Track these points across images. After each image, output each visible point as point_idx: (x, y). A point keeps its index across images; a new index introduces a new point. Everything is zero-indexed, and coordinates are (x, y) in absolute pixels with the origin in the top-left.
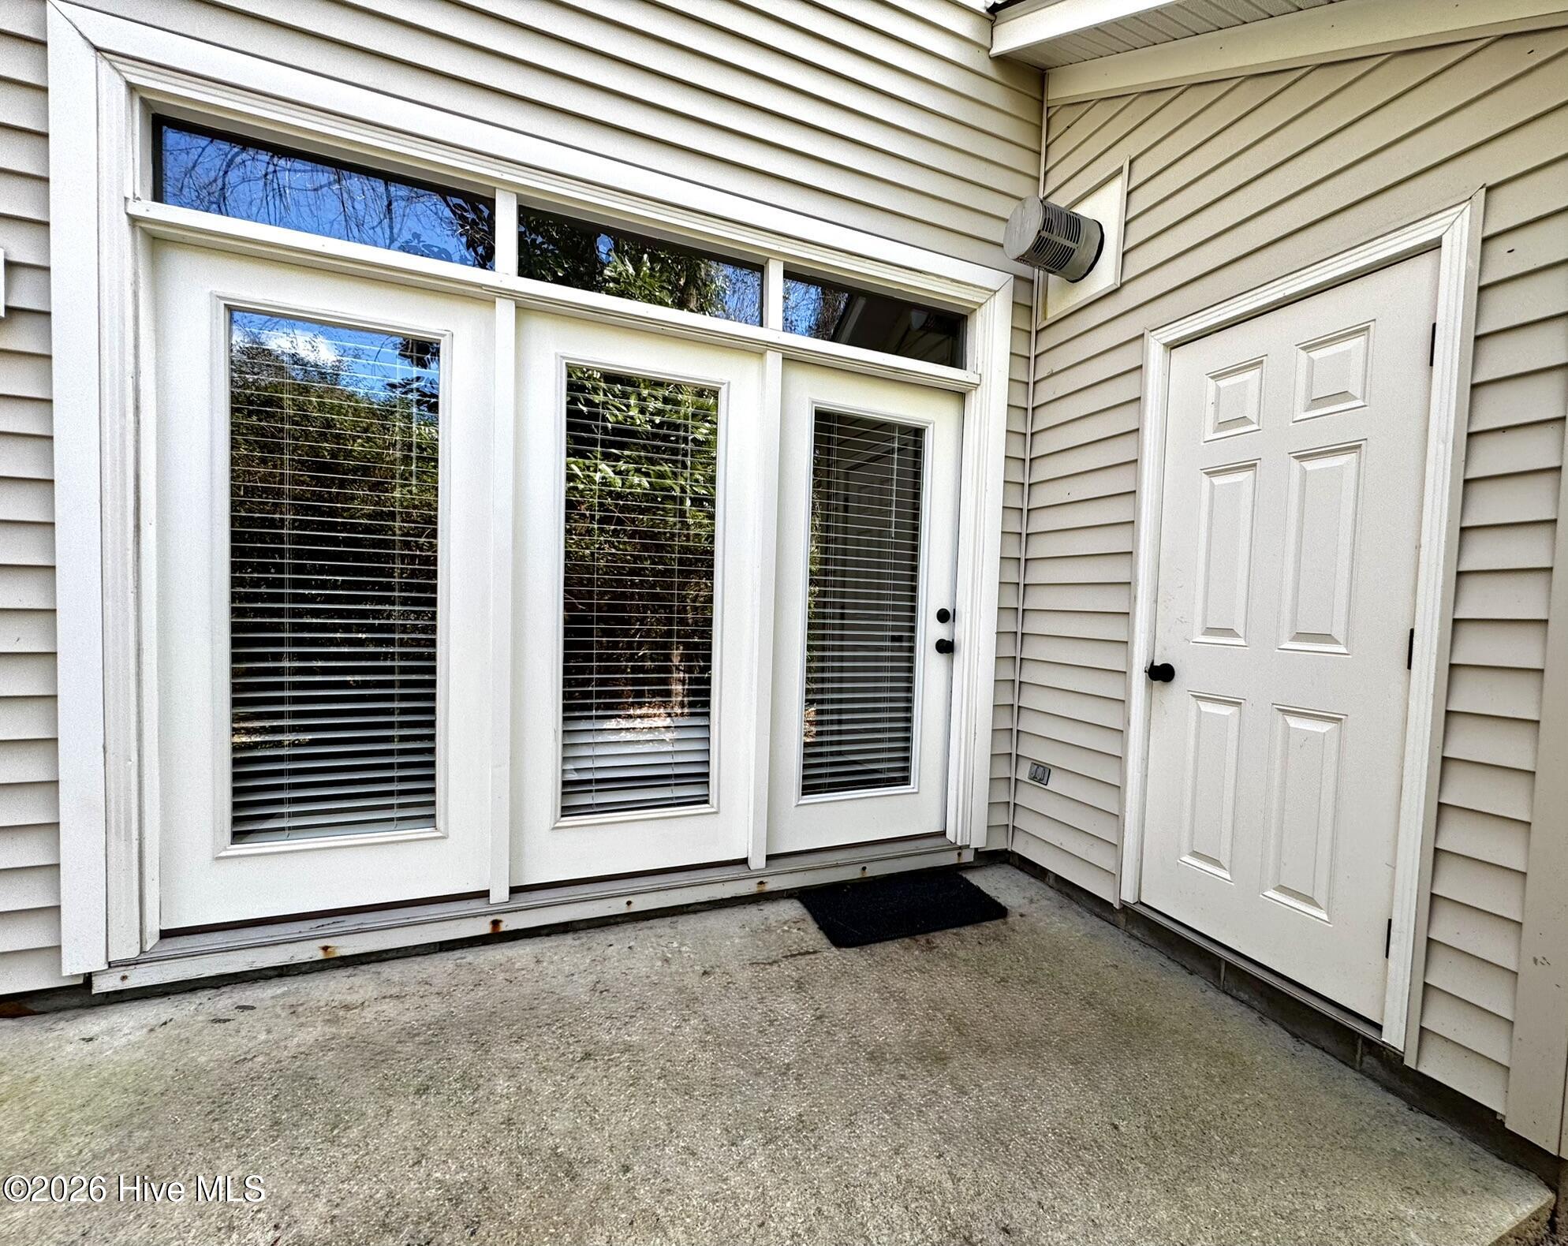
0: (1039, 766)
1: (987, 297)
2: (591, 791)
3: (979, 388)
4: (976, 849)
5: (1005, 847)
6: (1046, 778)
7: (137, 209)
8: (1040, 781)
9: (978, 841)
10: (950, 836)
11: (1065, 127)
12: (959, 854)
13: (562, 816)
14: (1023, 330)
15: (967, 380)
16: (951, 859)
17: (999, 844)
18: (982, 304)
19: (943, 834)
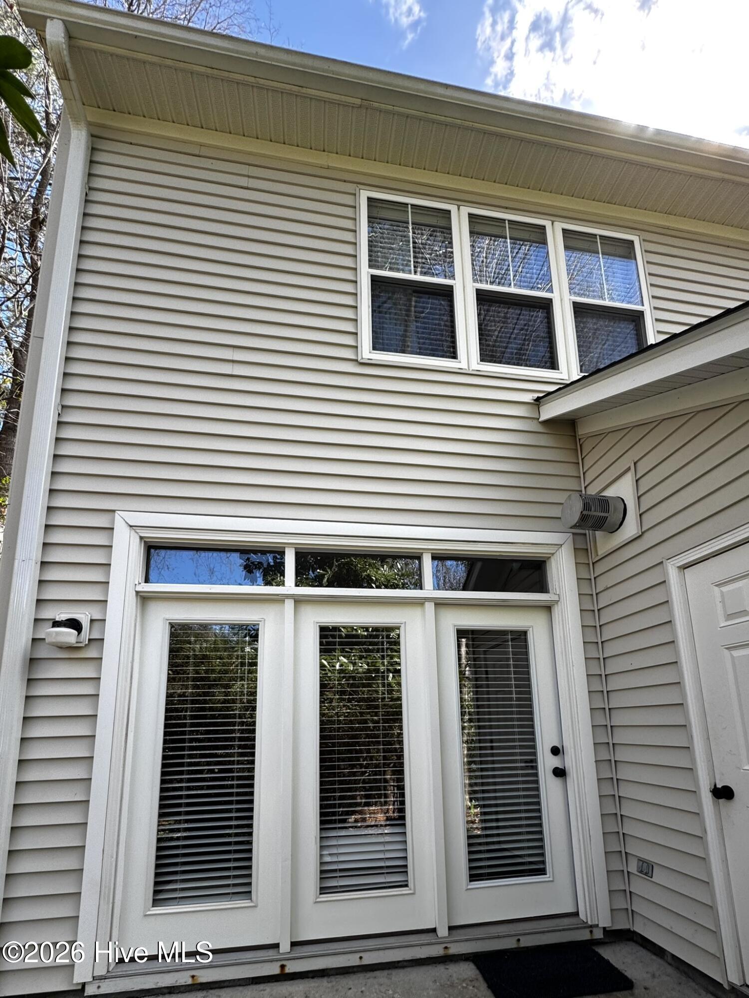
0: (643, 862)
1: (556, 549)
2: (336, 877)
3: (559, 603)
4: (604, 928)
5: (627, 927)
6: (650, 872)
7: (139, 588)
8: (646, 874)
9: (605, 922)
10: (582, 916)
11: (591, 448)
12: (591, 932)
13: (321, 894)
14: (583, 563)
15: (550, 599)
16: (584, 935)
17: (622, 924)
18: (554, 553)
19: (576, 914)
